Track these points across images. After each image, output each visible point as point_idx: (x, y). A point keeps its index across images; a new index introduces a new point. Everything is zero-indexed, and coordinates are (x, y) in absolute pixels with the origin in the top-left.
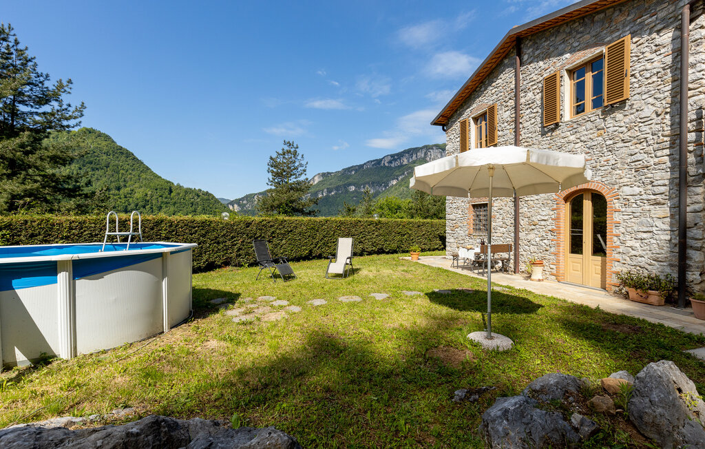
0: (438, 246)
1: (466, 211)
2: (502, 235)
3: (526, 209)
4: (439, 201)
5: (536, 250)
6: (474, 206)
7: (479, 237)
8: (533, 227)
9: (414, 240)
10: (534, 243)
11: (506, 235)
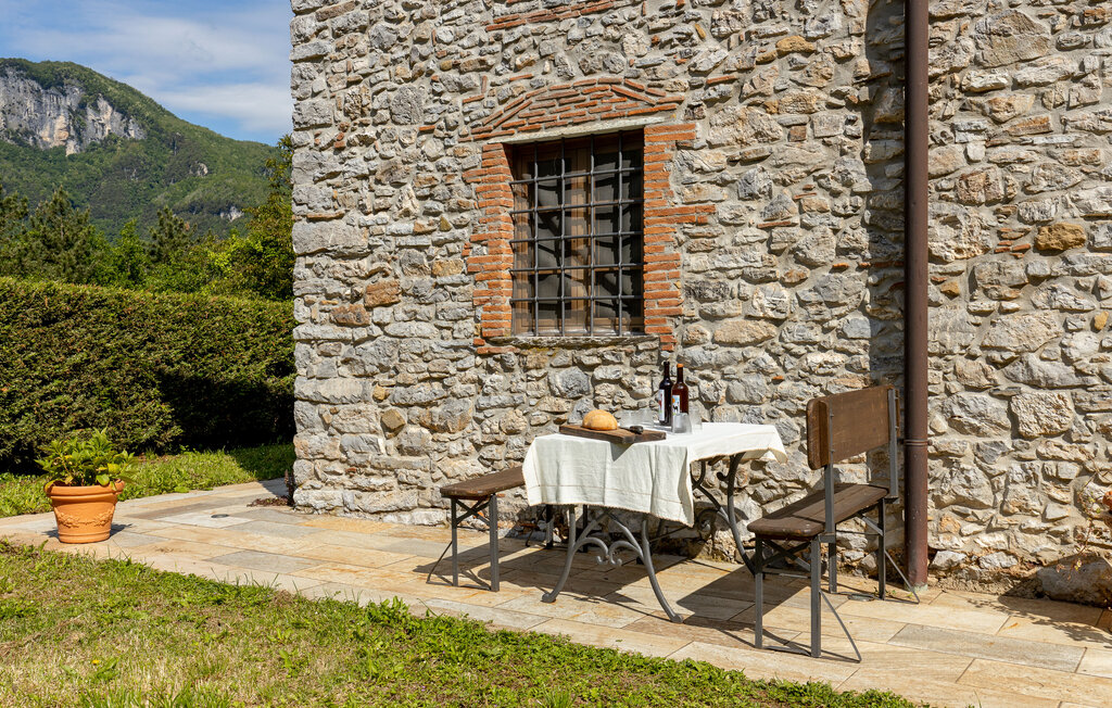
0: (152, 430)
1: (462, 193)
2: (762, 329)
3: (977, 148)
4: (69, 245)
5: (1070, 418)
6: (521, 157)
7: (565, 356)
8: (1041, 265)
9: (20, 404)
10: (1057, 370)
11: (798, 328)
